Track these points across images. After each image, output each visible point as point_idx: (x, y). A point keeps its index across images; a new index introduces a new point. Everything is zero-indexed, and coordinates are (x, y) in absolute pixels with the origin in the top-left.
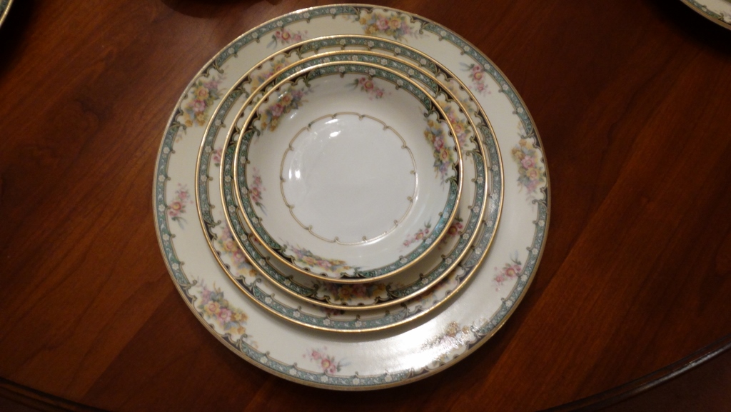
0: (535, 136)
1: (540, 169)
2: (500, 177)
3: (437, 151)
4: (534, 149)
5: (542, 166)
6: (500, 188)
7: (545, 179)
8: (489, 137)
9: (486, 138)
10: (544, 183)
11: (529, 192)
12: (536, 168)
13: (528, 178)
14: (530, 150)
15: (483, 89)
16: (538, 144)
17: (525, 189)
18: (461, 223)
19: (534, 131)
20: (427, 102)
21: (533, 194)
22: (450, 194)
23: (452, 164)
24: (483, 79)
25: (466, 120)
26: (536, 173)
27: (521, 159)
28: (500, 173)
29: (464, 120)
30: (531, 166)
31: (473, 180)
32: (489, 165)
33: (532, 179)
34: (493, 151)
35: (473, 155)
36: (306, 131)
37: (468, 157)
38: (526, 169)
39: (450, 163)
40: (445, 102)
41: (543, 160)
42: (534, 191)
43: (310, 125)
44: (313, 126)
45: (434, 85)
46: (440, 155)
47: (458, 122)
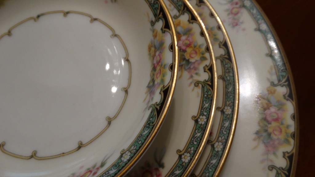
0: (289, 85)
1: (288, 127)
2: (231, 124)
3: (154, 69)
4: (285, 101)
5: (291, 125)
6: (228, 137)
7: (292, 141)
8: (229, 72)
9: (225, 72)
10: (290, 147)
11: (267, 153)
12: (282, 124)
13: (269, 135)
14: (278, 101)
15: (237, 25)
16: (290, 96)
17: (262, 148)
18: (161, 169)
19: (288, 80)
20: (156, 6)
21: (272, 157)
22: (145, 127)
23: (162, 86)
24: (239, 15)
25: (205, 45)
26: (281, 131)
27: (265, 109)
28: (232, 117)
29: (202, 45)
30: (277, 120)
31: (194, 117)
32: (220, 105)
33: (274, 137)
34: (230, 89)
35: (203, 87)
36: (32, 22)
37: (196, 89)
38: (269, 123)
39: (159, 84)
40: (187, 23)
41: (293, 117)
42: (274, 154)
43: (38, 16)
44: (41, 18)
45: (180, 3)
46: (156, 73)
47: (195, 47)
